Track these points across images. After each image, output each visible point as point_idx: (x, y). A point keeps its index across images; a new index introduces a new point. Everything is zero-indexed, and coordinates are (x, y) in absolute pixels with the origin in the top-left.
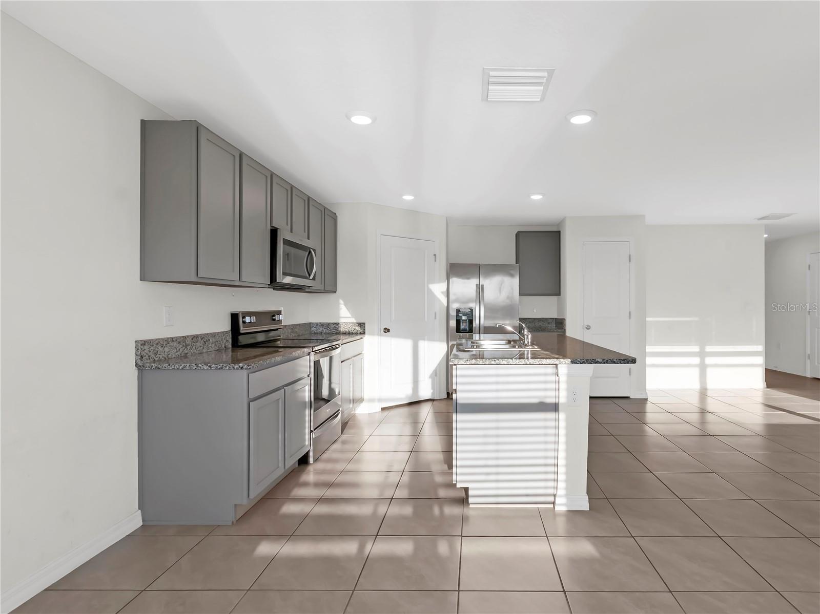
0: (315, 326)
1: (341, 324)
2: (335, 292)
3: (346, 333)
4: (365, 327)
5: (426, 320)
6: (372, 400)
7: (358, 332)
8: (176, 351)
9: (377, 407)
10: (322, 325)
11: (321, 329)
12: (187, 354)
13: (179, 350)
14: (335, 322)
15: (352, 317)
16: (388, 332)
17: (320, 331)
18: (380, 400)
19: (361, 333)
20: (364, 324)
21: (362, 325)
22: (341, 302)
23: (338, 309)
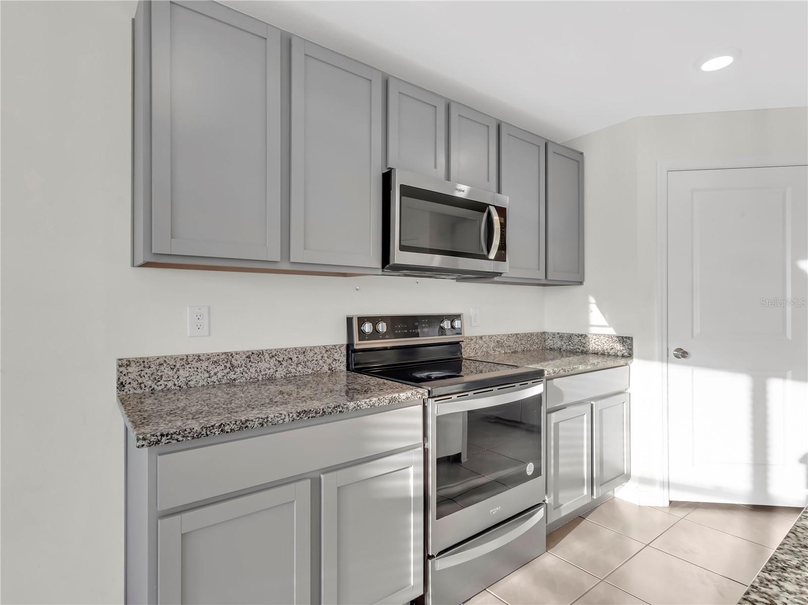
0: (551, 338)
1: (589, 336)
2: (581, 283)
3: (597, 354)
4: (631, 345)
5: (789, 335)
6: (646, 481)
7: (619, 354)
8: (207, 375)
9: (660, 498)
10: (561, 336)
11: (559, 343)
12: (235, 380)
13: (215, 374)
14: (581, 333)
15: (610, 327)
16: (684, 357)
17: (558, 346)
18: (667, 485)
19: (623, 356)
20: (631, 339)
21: (626, 340)
22: (592, 300)
23: (586, 311)
